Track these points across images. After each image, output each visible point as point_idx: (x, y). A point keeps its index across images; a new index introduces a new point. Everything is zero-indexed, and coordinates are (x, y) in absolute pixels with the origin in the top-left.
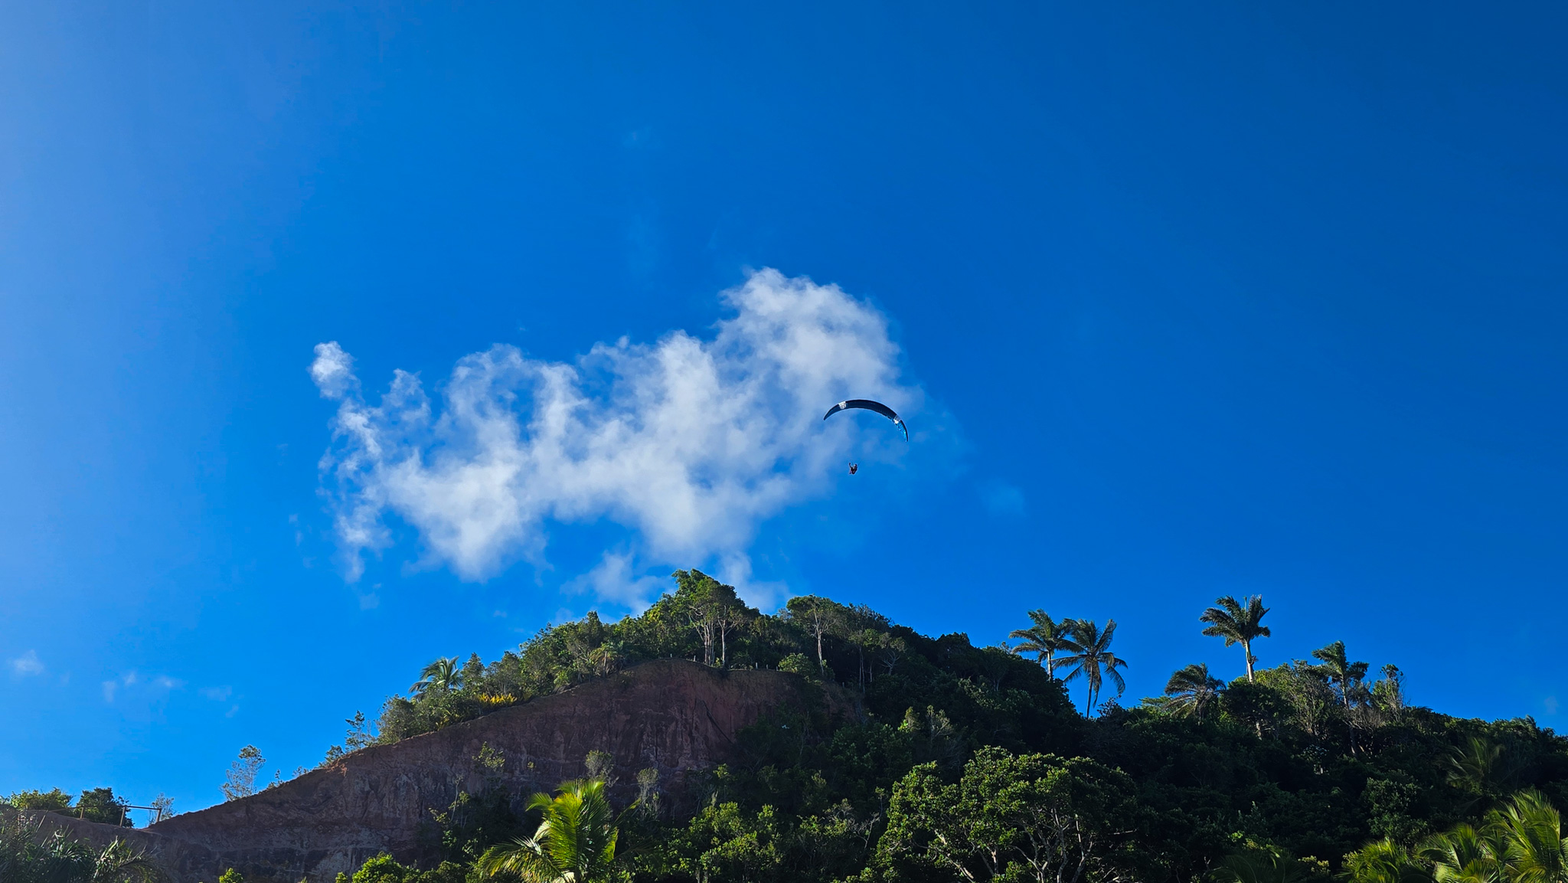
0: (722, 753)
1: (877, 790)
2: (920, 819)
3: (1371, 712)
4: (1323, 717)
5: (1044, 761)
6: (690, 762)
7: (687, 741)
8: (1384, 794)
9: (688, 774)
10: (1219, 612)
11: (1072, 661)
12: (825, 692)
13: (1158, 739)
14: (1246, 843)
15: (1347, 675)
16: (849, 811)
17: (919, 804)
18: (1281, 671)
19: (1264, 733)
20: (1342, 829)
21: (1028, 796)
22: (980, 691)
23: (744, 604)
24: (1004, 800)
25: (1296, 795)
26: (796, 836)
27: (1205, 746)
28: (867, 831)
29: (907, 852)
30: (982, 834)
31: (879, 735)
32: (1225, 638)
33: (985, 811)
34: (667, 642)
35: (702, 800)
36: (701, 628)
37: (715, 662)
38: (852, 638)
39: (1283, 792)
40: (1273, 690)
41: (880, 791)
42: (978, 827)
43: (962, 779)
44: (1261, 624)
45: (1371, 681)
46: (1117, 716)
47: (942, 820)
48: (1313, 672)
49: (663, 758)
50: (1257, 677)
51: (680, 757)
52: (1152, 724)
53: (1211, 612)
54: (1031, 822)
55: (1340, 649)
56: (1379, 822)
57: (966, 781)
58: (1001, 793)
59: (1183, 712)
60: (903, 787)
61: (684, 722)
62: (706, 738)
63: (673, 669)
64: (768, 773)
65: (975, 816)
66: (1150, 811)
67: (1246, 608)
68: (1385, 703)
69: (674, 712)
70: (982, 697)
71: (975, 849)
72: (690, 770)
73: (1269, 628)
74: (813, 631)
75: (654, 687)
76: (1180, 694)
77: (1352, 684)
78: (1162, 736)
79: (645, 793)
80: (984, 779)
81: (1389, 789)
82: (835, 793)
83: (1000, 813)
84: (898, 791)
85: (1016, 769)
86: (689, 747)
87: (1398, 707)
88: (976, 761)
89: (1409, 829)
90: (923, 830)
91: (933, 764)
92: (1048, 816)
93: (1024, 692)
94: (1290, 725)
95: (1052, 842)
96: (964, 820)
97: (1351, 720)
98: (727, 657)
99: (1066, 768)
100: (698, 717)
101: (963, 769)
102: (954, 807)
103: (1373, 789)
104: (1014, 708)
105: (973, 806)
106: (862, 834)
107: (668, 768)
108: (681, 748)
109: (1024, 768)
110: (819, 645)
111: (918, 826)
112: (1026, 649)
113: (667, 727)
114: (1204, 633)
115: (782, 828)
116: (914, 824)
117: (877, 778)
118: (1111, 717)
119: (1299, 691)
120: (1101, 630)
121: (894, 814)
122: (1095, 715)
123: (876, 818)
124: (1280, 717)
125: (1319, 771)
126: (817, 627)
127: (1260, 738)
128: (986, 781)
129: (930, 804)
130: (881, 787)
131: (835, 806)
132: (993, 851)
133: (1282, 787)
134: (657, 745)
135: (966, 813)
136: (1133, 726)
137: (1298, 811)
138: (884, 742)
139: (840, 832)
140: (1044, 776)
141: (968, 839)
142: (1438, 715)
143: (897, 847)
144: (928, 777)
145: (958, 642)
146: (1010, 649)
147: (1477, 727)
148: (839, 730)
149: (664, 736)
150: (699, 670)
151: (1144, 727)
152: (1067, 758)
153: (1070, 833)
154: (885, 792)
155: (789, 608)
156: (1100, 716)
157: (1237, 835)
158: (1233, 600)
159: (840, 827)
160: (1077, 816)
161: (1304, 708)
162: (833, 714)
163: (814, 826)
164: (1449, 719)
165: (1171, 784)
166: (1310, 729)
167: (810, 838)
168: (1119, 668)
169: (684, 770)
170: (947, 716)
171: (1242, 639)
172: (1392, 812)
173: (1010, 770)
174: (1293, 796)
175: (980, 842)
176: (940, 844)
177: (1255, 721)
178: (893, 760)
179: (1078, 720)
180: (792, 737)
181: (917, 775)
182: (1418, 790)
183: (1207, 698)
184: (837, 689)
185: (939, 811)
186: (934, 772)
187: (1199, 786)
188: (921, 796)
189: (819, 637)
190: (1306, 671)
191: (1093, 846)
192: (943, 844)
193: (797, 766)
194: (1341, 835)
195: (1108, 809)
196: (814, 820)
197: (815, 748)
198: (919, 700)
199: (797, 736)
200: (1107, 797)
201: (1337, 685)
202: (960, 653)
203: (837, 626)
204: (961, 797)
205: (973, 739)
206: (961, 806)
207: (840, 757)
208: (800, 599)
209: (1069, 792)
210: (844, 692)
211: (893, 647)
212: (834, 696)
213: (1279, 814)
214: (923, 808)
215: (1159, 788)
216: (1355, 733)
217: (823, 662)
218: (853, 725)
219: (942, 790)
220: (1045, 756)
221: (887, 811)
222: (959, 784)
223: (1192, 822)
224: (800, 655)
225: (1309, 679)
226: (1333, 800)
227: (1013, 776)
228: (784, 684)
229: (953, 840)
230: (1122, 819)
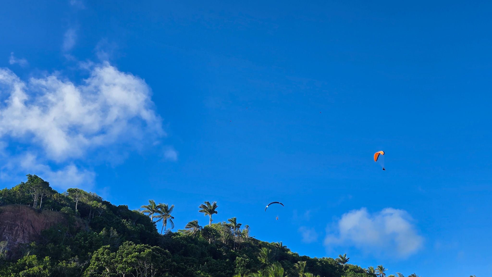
0: (34, 238)
2: (101, 263)
3: (240, 238)
4: (228, 238)
5: (146, 247)
6: (22, 240)
7: (21, 233)
8: (240, 261)
9: (20, 244)
10: (204, 206)
11: (159, 217)
12: (76, 220)
13: (181, 242)
14: (201, 274)
15: (236, 227)
16: (78, 260)
17: (102, 258)
18: (219, 224)
19: (211, 242)
20: (228, 271)
21: (137, 257)
22: (129, 224)
23: (52, 189)
24: (130, 258)
25: (217, 261)
26: (57, 267)
27: (194, 245)
28: (83, 266)
29: (95, 274)
30: (122, 269)
31: (92, 235)
32: (205, 213)
33: (123, 261)
34: (19, 199)
35: (24, 253)
36: (34, 195)
37: (37, 207)
38: (89, 203)
39: (213, 260)
40: (216, 230)
42: (120, 266)
44: (215, 210)
45: (242, 229)
46: (170, 234)
47: (108, 264)
48: (227, 225)
49: (11, 238)
50: (212, 226)
51: (18, 238)
52: (180, 237)
53: (202, 205)
54: (137, 265)
55: (235, 219)
56: (237, 270)
57: (119, 252)
58: (130, 256)
59: (189, 234)
60: (98, 253)
61: (21, 226)
62: (29, 233)
63: (20, 208)
64: (51, 246)
65: (120, 263)
66: (175, 263)
67: (212, 205)
68: (244, 236)
69: (18, 223)
70: (129, 226)
71: (118, 274)
72: (21, 243)
73: (217, 212)
74: (75, 200)
75: (12, 213)
76: (189, 229)
77: (237, 230)
79: (2, 250)
80: (125, 251)
81: (242, 260)
82: (73, 253)
83: (128, 262)
84: (95, 254)
85: (135, 249)
86: (22, 235)
87: (248, 237)
88: (123, 246)
89: (245, 271)
90: (102, 267)
91: (109, 246)
92: (143, 264)
93: (143, 225)
94: (219, 240)
95: (143, 272)
96: (116, 264)
97: (235, 240)
98: (42, 206)
99: (151, 249)
100: (27, 225)
101: (119, 248)
102: (113, 260)
103: (238, 260)
104: (139, 230)
105: (119, 260)
106: (81, 267)
107: (13, 242)
108: (19, 235)
109: (138, 249)
110: (77, 204)
111: (100, 265)
112: (145, 212)
113: (14, 228)
114: (199, 211)
115: (52, 265)
117: (89, 249)
118: (168, 235)
119: (223, 230)
120: (169, 208)
121: (92, 261)
122: (163, 234)
123: (87, 262)
124: (217, 238)
125: (224, 254)
126: (77, 199)
127: (210, 244)
128: (125, 252)
129: (106, 259)
130: (90, 252)
131: (73, 258)
132: (124, 274)
133: (213, 258)
134: (10, 234)
135: (117, 262)
136: (174, 238)
137: (217, 265)
138: (93, 238)
139: (73, 266)
140: (144, 251)
141: (116, 270)
142: (257, 240)
143: (92, 272)
144: (106, 250)
145: (125, 208)
146: (140, 211)
147: (267, 244)
148: (79, 233)
149: (13, 231)
150: (30, 209)
151: (177, 238)
152: (152, 246)
153: (149, 270)
154: (91, 254)
155: (67, 191)
156: (165, 234)
157: (199, 272)
158: (209, 203)
159: (73, 264)
160: (152, 264)
161: (223, 236)
162: (77, 228)
163: (64, 264)
164: (260, 241)
165: (182, 256)
166: (224, 242)
167: (62, 267)
168: (172, 220)
169: (18, 243)
170: (117, 231)
171: (210, 214)
172: (241, 267)
173: (133, 249)
174: (216, 261)
175: (120, 271)
176: (107, 271)
177: (209, 238)
178: (96, 243)
179: (158, 235)
180: (61, 234)
181: (103, 249)
182: (249, 261)
183: (197, 231)
184: (80, 219)
185: (108, 261)
186: (108, 248)
187: (190, 257)
188: (103, 256)
189: (77, 202)
190: (225, 225)
191: (156, 274)
192: (108, 271)
193: (62, 244)
194: (227, 273)
195: (162, 262)
196: (64, 262)
197: (69, 239)
198: (108, 225)
199: (63, 234)
200: (162, 259)
201: (233, 230)
202: (124, 211)
203: (84, 199)
204: (116, 257)
205: (123, 238)
206: (115, 260)
207: (77, 242)
208: (72, 189)
209: (151, 257)
210: (83, 221)
211: (102, 207)
212: (79, 222)
213: (211, 266)
214: (103, 260)
215: (179, 257)
216: (235, 243)
217: (77, 210)
218: (84, 232)
219: (110, 254)
220: (145, 245)
221: (90, 260)
222: (116, 253)
223: (186, 268)
224: (69, 208)
225: (226, 227)
226: (226, 263)
227: (134, 251)
228: (61, 216)
229: (111, 271)
230: (166, 266)
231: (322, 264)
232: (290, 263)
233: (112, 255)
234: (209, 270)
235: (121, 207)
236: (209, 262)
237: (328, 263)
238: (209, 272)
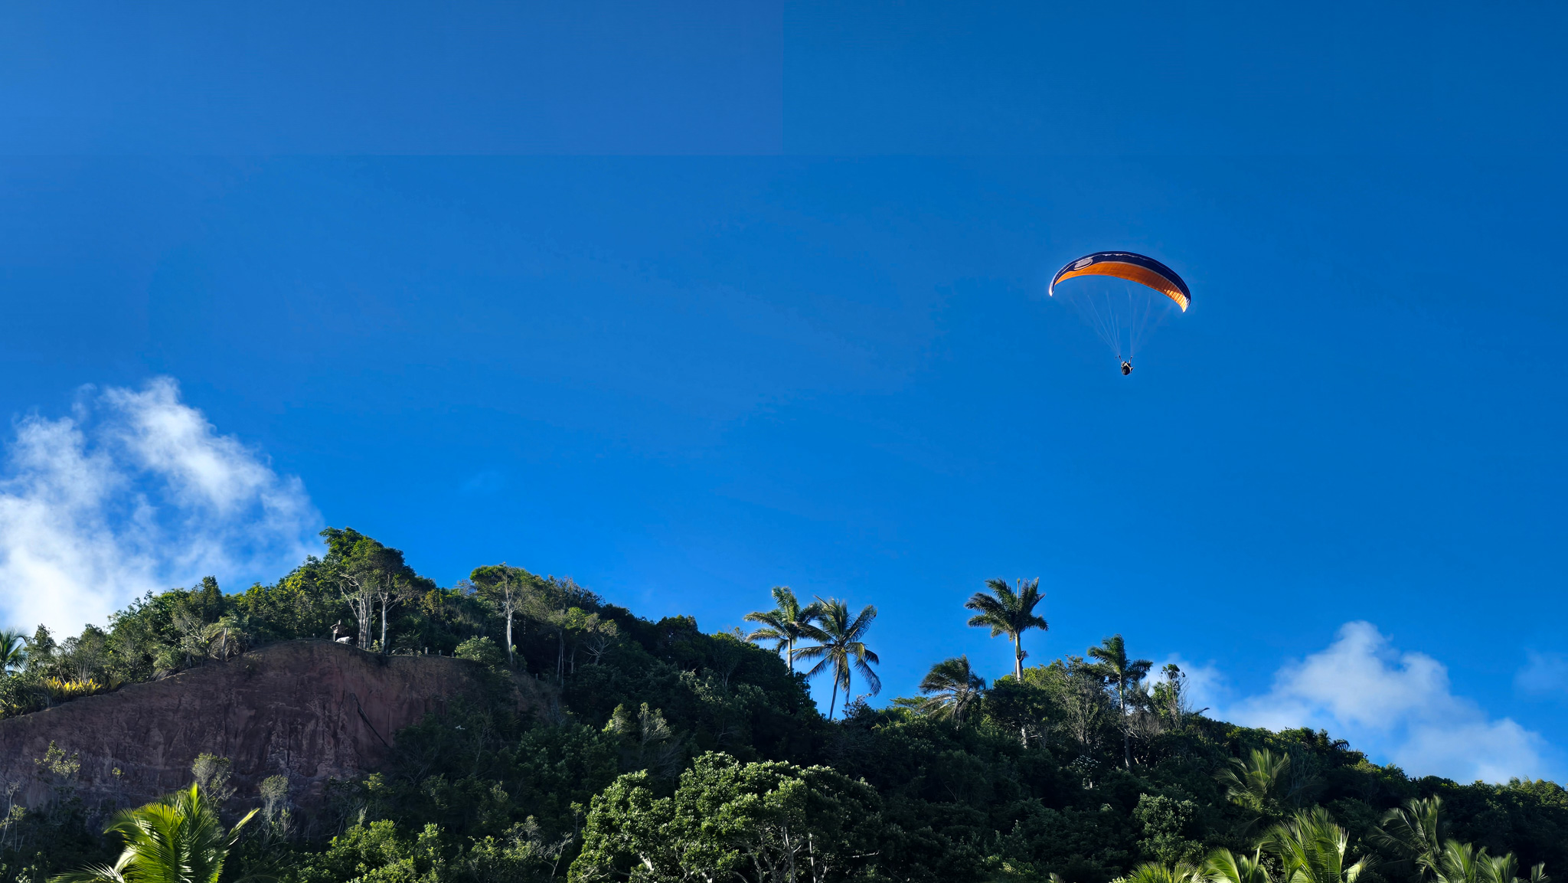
0: (375, 759)
1: (573, 805)
2: (622, 840)
3: (1149, 718)
4: (1096, 723)
5: (781, 770)
6: (334, 769)
7: (329, 743)
8: (1157, 812)
9: (328, 784)
10: (988, 598)
11: (813, 652)
12: (514, 685)
13: (910, 744)
14: (1002, 867)
15: (1126, 675)
16: (535, 831)
17: (622, 821)
18: (1054, 668)
19: (1030, 741)
20: (1109, 852)
21: (753, 811)
22: (707, 686)
23: (414, 575)
24: (726, 816)
25: (1062, 813)
26: (465, 862)
27: (964, 754)
28: (557, 855)
30: (698, 858)
31: (578, 738)
32: (993, 627)
33: (703, 829)
34: (309, 620)
35: (346, 817)
36: (355, 602)
37: (372, 645)
38: (551, 618)
39: (1047, 809)
40: (1043, 691)
41: (576, 806)
42: (692, 849)
43: (677, 792)
44: (1036, 612)
45: (1151, 683)
46: (864, 717)
47: (651, 841)
48: (1087, 671)
49: (297, 765)
50: (1026, 676)
51: (319, 763)
52: (904, 728)
53: (979, 598)
54: (756, 842)
55: (1119, 644)
56: (1150, 844)
57: (682, 794)
58: (723, 807)
59: (941, 714)
60: (605, 801)
61: (327, 719)
62: (355, 741)
63: (315, 652)
64: (435, 786)
65: (689, 836)
66: (897, 830)
67: (1018, 594)
68: (1164, 708)
69: (314, 707)
70: (708, 694)
71: (688, 877)
72: (333, 780)
73: (1044, 619)
74: (502, 610)
75: (289, 675)
76: (938, 693)
77: (1130, 687)
78: (914, 742)
79: (271, 809)
80: (703, 791)
81: (1163, 806)
82: (518, 809)
83: (720, 832)
84: (597, 806)
85: (742, 780)
86: (333, 751)
87: (1178, 713)
88: (694, 770)
89: (1183, 850)
90: (626, 853)
91: (643, 774)
92: (778, 837)
93: (758, 689)
94: (1059, 732)
95: (780, 867)
96: (676, 841)
97: (1127, 727)
98: (389, 640)
99: (802, 778)
100: (346, 714)
101: (679, 780)
102: (666, 824)
103: (1146, 806)
104: (745, 707)
105: (689, 823)
106: (550, 859)
107: (303, 777)
108: (322, 752)
109: (752, 779)
110: (509, 626)
111: (620, 848)
112: (764, 637)
113: (304, 726)
114: (969, 622)
115: (448, 855)
116: (615, 846)
117: (573, 791)
118: (858, 720)
119: (1073, 692)
120: (854, 615)
121: (590, 834)
122: (839, 716)
123: (568, 840)
124: (1049, 723)
125: (1088, 785)
126: (507, 604)
127: (1025, 747)
128: (706, 794)
129: (637, 822)
130: (578, 801)
131: (517, 825)
132: (710, 878)
133: (1046, 804)
134: (290, 748)
135: (679, 832)
136: (883, 730)
137: (1062, 831)
138: (583, 747)
139: (522, 857)
140: (775, 788)
141: (680, 863)
142: (1220, 724)
143: (592, 875)
144: (636, 789)
145: (682, 628)
146: (744, 636)
147: (1263, 737)
148: (529, 731)
149: (300, 737)
150: (350, 655)
151: (895, 731)
152: (803, 767)
153: (801, 858)
154: (582, 808)
155: (474, 579)
156: (844, 717)
157: (993, 858)
158: (1005, 586)
159: (522, 851)
160: (811, 835)
161: (1076, 713)
162: (521, 712)
163: (490, 849)
164: (1232, 728)
165: (922, 799)
166: (1081, 737)
167: (483, 864)
168: (870, 664)
169: (324, 780)
170: (664, 716)
171: (1012, 631)
172: (1164, 832)
173: (735, 781)
174: (1058, 814)
175: (693, 867)
176: (645, 870)
177: (1021, 726)
178: (594, 768)
179: (819, 722)
180: (468, 740)
181: (622, 786)
182: (1194, 808)
183: (969, 698)
184: (528, 681)
185: (646, 831)
186: (642, 783)
187: (952, 801)
188: (625, 812)
189: (510, 617)
190: (1080, 670)
191: (828, 872)
192: (649, 870)
193: (472, 776)
194: (1108, 858)
195: (847, 827)
196: (489, 841)
197: (496, 754)
198: (630, 697)
199: (474, 739)
200: (847, 814)
201: (1112, 687)
202: (683, 639)
203: (533, 604)
204: (674, 814)
205: (692, 743)
206: (673, 824)
207: (527, 765)
208: (488, 569)
209: (803, 807)
210: (537, 686)
211: (602, 630)
212: (523, 690)
213: (1042, 835)
214: (627, 827)
215: (908, 803)
216: (1130, 742)
217: (512, 648)
218: (545, 727)
219: (652, 805)
220: (778, 764)
221: (583, 831)
222: (672, 797)
223: (943, 844)
224: (484, 639)
225: (1089, 680)
226: (1102, 818)
227: (738, 788)
228: (461, 674)
229: (661, 866)
230: (864, 840)
231: (1512, 807)
232: (1369, 809)
233: (661, 809)
234: (1034, 851)
235: (668, 625)
236: (1029, 821)
237: (1540, 802)
238: (1036, 858)
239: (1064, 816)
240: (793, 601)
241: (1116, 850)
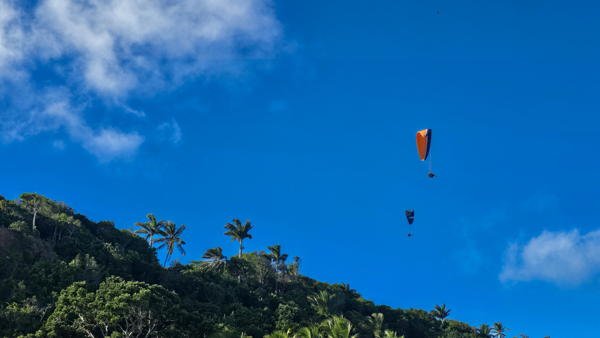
1: (53, 292)
2: (72, 308)
3: (286, 276)
4: (266, 276)
5: (141, 285)
10: (232, 225)
11: (161, 240)
12: (34, 242)
13: (194, 279)
14: (224, 328)
15: (280, 259)
16: (36, 302)
17: (73, 301)
18: (253, 254)
19: (241, 280)
20: (265, 325)
21: (128, 301)
22: (115, 250)
24: (116, 302)
25: (249, 309)
26: (4, 312)
27: (214, 284)
28: (44, 312)
29: (63, 324)
30: (103, 318)
31: (58, 266)
32: (232, 237)
33: (106, 307)
38: (53, 217)
39: (244, 307)
40: (248, 262)
41: (54, 293)
42: (101, 314)
43: (97, 291)
44: (248, 233)
45: (289, 262)
46: (178, 267)
47: (83, 309)
48: (266, 256)
50: (243, 256)
52: (193, 272)
53: (228, 225)
54: (127, 313)
55: (279, 247)
56: (280, 323)
57: (99, 292)
58: (116, 298)
59: (208, 268)
60: (67, 292)
65: (100, 309)
66: (184, 312)
67: (244, 225)
68: (292, 272)
70: (115, 253)
71: (98, 324)
73: (252, 235)
74: (32, 211)
76: (208, 260)
77: (281, 263)
78: (197, 278)
80: (108, 291)
81: (287, 309)
83: (113, 308)
84: (63, 294)
85: (125, 288)
87: (297, 274)
88: (106, 283)
90: (73, 314)
91: (84, 283)
92: (137, 311)
93: (136, 252)
94: (252, 278)
95: (136, 323)
96: (94, 310)
97: (278, 278)
99: (150, 289)
101: (99, 286)
102: (91, 303)
103: (281, 308)
104: (130, 259)
105: (100, 304)
106: (41, 313)
109: (129, 288)
110: (34, 218)
111: (71, 311)
112: (141, 232)
114: (225, 234)
116: (69, 310)
117: (54, 287)
118: (175, 268)
119: (259, 264)
120: (178, 227)
121: (59, 304)
122: (167, 266)
123: (49, 306)
124: (249, 275)
125: (261, 299)
126: (34, 209)
127: (239, 283)
128: (109, 293)
129: (79, 302)
130: (55, 291)
131: (28, 299)
132: (107, 326)
133: (244, 305)
135: (96, 307)
136: (185, 273)
137: (249, 316)
138: (60, 270)
139: (28, 312)
140: (138, 292)
141: (95, 319)
142: (311, 280)
143: (58, 321)
144: (80, 288)
145: (109, 226)
146: (133, 231)
147: (326, 286)
148: (38, 261)
151: (189, 273)
152: (151, 285)
153: (145, 320)
154: (57, 294)
155: (21, 198)
156: (170, 267)
157: (221, 325)
158: (239, 221)
159: (29, 309)
160: (150, 312)
161: (260, 272)
162: (36, 253)
164: (315, 282)
165: (197, 300)
166: (260, 281)
167: (11, 313)
168: (182, 246)
170: (96, 260)
171: (240, 239)
172: (286, 319)
173: (122, 288)
174: (248, 309)
175: (101, 321)
176: (81, 320)
177: (238, 275)
178: (64, 278)
179: (159, 268)
180: (11, 263)
181: (75, 287)
182: (298, 310)
183: (220, 263)
184: (40, 241)
185: (82, 305)
186: (83, 286)
187: (208, 302)
188: (75, 297)
189: (35, 215)
190: (263, 255)
191: (155, 326)
192: (82, 321)
193: (11, 277)
194: (264, 327)
195: (165, 309)
196: (15, 305)
197: (23, 270)
198: (83, 251)
199: (14, 262)
200: (166, 304)
201: (274, 263)
202: (108, 230)
203: (46, 210)
204: (95, 299)
205: (106, 272)
206: (94, 303)
207: (35, 275)
208: (28, 194)
209: (148, 301)
210: (44, 243)
211: (74, 224)
212: (38, 245)
213: (241, 317)
214: (74, 303)
215: (190, 301)
216: (278, 284)
217: (34, 227)
218: (45, 260)
219: (86, 295)
220: (140, 283)
221: (56, 303)
222: (95, 292)
223: (202, 318)
224: (23, 222)
225: (264, 259)
226: (264, 313)
227: (123, 291)
228: (11, 235)
229: (87, 320)
230: (171, 315)
231: (409, 318)
232: (360, 315)
233: (89, 297)
234: (237, 323)
235: (103, 225)
236: (236, 311)
237: (419, 317)
238: (238, 326)
239: (250, 310)
240: (154, 219)
241: (267, 324)
